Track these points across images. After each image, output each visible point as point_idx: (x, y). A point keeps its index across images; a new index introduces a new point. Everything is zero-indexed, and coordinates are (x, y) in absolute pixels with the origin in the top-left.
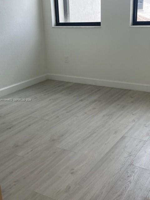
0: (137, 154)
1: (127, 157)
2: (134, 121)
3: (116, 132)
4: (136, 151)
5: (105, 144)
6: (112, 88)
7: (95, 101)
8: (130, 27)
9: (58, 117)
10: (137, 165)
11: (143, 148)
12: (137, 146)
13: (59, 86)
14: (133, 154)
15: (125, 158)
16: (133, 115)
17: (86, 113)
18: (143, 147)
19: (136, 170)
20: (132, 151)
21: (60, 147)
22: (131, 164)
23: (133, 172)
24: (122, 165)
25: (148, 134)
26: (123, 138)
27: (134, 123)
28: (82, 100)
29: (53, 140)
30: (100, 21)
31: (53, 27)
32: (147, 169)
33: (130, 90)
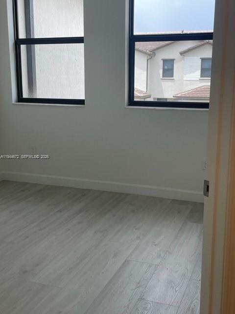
0: (147, 284)
1: (135, 289)
2: (138, 238)
3: (115, 255)
4: (146, 280)
5: (103, 273)
6: (103, 192)
7: (80, 211)
8: (126, 108)
9: (27, 237)
10: (150, 299)
11: (154, 275)
12: (146, 273)
13: (23, 191)
14: (142, 284)
15: (132, 290)
16: (136, 229)
17: (69, 230)
18: (154, 273)
19: (149, 306)
20: (140, 281)
21: (37, 282)
22: (141, 299)
23: (145, 308)
24: (129, 300)
25: (160, 256)
26: (126, 262)
27: (138, 241)
28: (60, 211)
29: (26, 272)
30: (84, 99)
31: (13, 104)
32: (162, 304)
33: (128, 195)
